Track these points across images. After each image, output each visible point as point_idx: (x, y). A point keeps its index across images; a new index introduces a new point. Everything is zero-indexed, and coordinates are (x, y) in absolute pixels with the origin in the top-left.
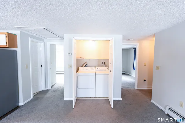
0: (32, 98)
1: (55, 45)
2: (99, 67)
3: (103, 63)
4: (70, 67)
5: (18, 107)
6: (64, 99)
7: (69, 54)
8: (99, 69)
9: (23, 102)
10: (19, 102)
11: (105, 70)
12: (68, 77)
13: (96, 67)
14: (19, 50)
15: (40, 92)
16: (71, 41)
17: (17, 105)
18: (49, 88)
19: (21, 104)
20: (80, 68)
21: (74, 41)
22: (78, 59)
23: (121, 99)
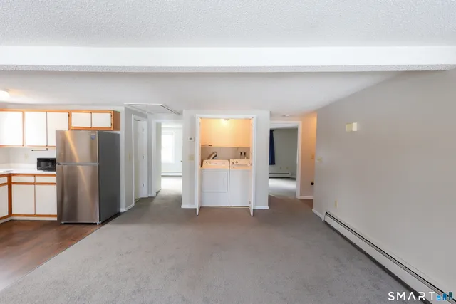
0: (133, 204)
1: (160, 124)
2: (235, 161)
3: (243, 154)
4: (192, 158)
5: (118, 214)
6: (183, 206)
7: (191, 139)
8: (235, 163)
9: (126, 207)
10: (120, 207)
11: (246, 165)
12: (188, 175)
13: (231, 161)
14: (122, 133)
15: (142, 198)
16: (193, 120)
17: (118, 211)
18: (153, 195)
19: (123, 210)
20: (205, 162)
21: (199, 121)
22: (204, 148)
23: (268, 208)
